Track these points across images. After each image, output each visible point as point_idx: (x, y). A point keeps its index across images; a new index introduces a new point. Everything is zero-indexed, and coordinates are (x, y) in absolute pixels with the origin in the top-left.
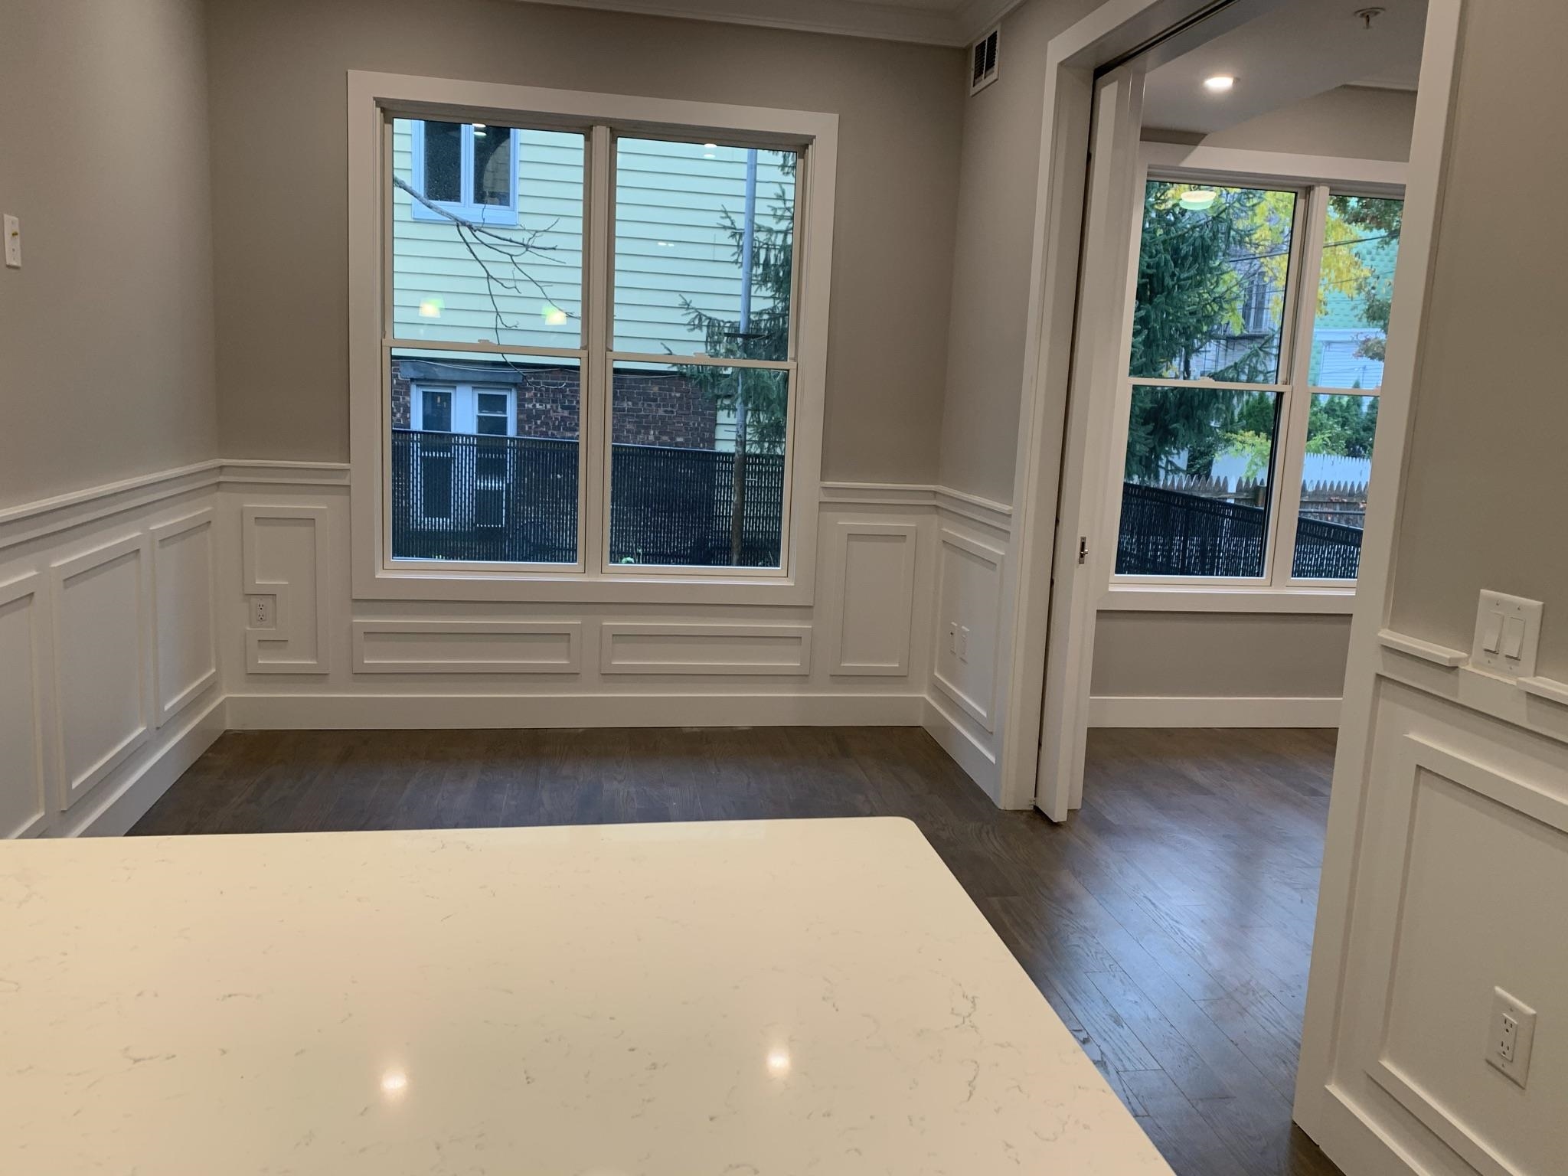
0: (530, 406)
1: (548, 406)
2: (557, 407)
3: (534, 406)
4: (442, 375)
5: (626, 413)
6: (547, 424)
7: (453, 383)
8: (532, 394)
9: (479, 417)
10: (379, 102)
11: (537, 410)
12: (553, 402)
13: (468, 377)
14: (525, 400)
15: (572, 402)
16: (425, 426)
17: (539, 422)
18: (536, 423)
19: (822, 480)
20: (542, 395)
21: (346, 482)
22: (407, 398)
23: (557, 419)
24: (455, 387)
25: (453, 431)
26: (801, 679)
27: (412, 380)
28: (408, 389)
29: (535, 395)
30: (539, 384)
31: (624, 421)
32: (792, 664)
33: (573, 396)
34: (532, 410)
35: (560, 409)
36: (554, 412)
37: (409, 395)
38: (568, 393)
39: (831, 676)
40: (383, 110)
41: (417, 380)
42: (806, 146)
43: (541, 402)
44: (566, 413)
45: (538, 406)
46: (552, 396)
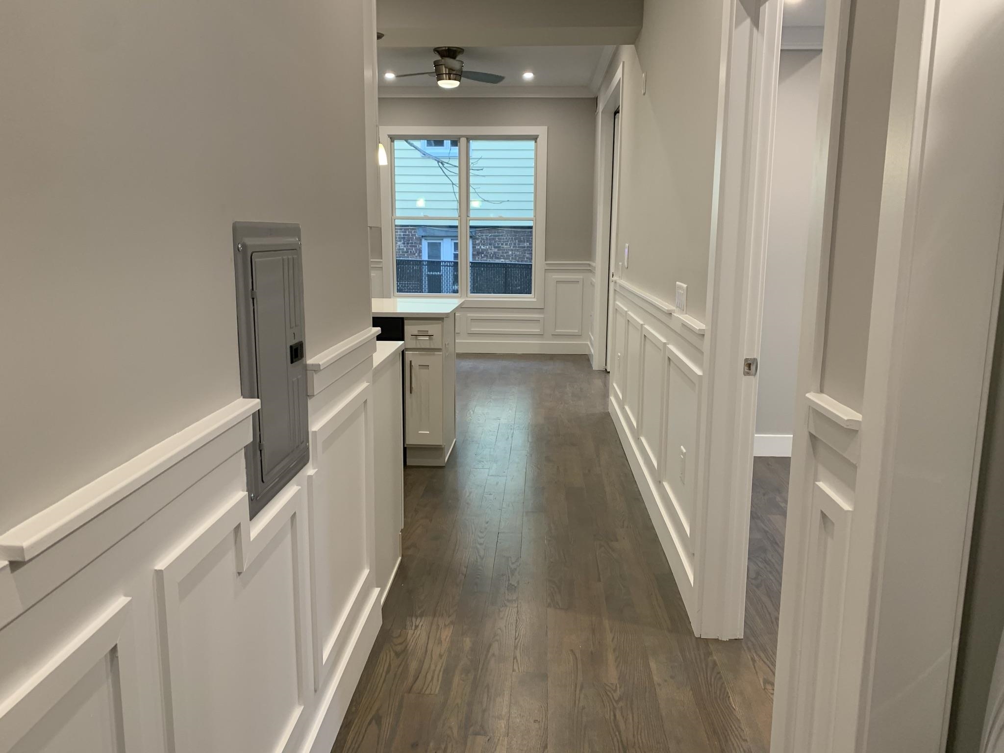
0: (479, 247)
1: (487, 247)
2: (492, 247)
3: (480, 247)
4: (437, 234)
5: (526, 249)
6: (487, 256)
7: (442, 237)
8: (479, 241)
9: (454, 254)
10: (389, 136)
11: (482, 249)
12: (490, 245)
13: (449, 234)
14: (476, 244)
15: (499, 244)
16: (429, 257)
17: (483, 255)
18: (481, 256)
19: (545, 261)
20: (484, 242)
21: (381, 266)
22: (420, 246)
23: (492, 253)
24: (442, 239)
25: (442, 259)
26: (540, 336)
27: (422, 236)
28: (421, 240)
29: (481, 241)
30: (483, 235)
31: (525, 253)
32: (537, 330)
33: (499, 241)
34: (479, 249)
35: (493, 248)
36: (490, 250)
37: (421, 244)
38: (497, 240)
39: (553, 335)
40: (391, 138)
41: (425, 236)
42: (537, 139)
43: (484, 245)
44: (496, 250)
45: (482, 247)
46: (489, 242)
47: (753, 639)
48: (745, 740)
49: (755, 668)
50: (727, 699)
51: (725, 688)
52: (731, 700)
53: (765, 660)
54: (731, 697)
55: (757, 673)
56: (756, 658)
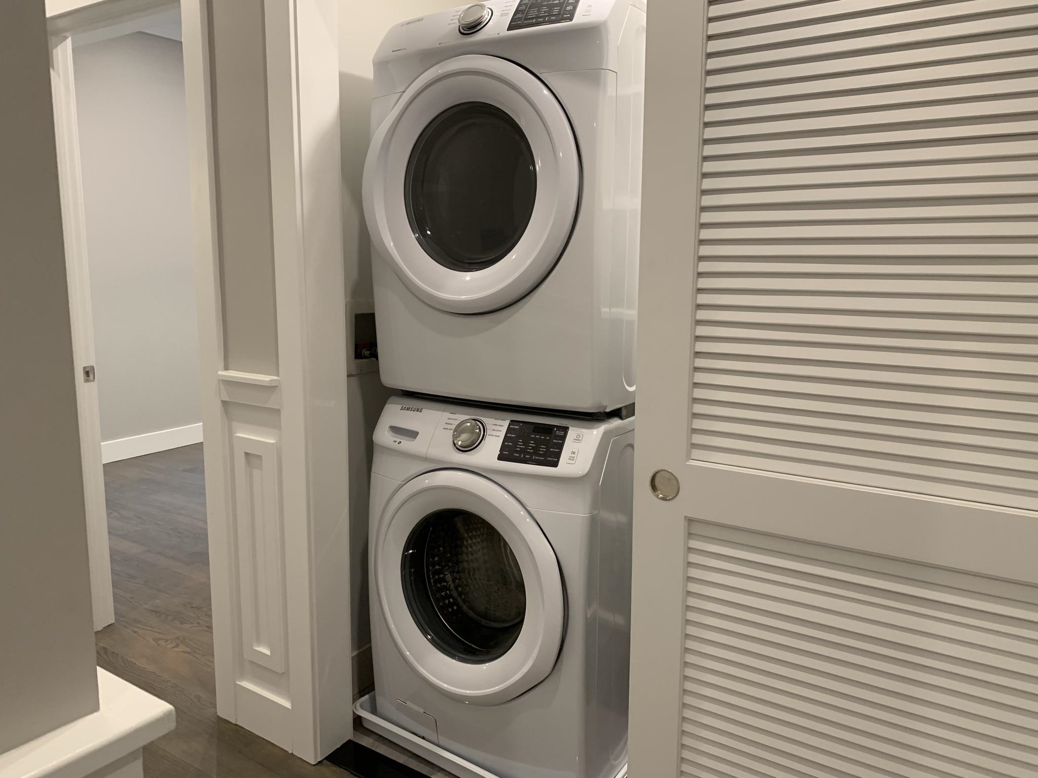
47: (122, 619)
48: (168, 681)
49: (140, 636)
50: (134, 665)
51: (127, 660)
52: (138, 664)
53: (144, 627)
54: (136, 663)
55: (144, 638)
56: (136, 630)
